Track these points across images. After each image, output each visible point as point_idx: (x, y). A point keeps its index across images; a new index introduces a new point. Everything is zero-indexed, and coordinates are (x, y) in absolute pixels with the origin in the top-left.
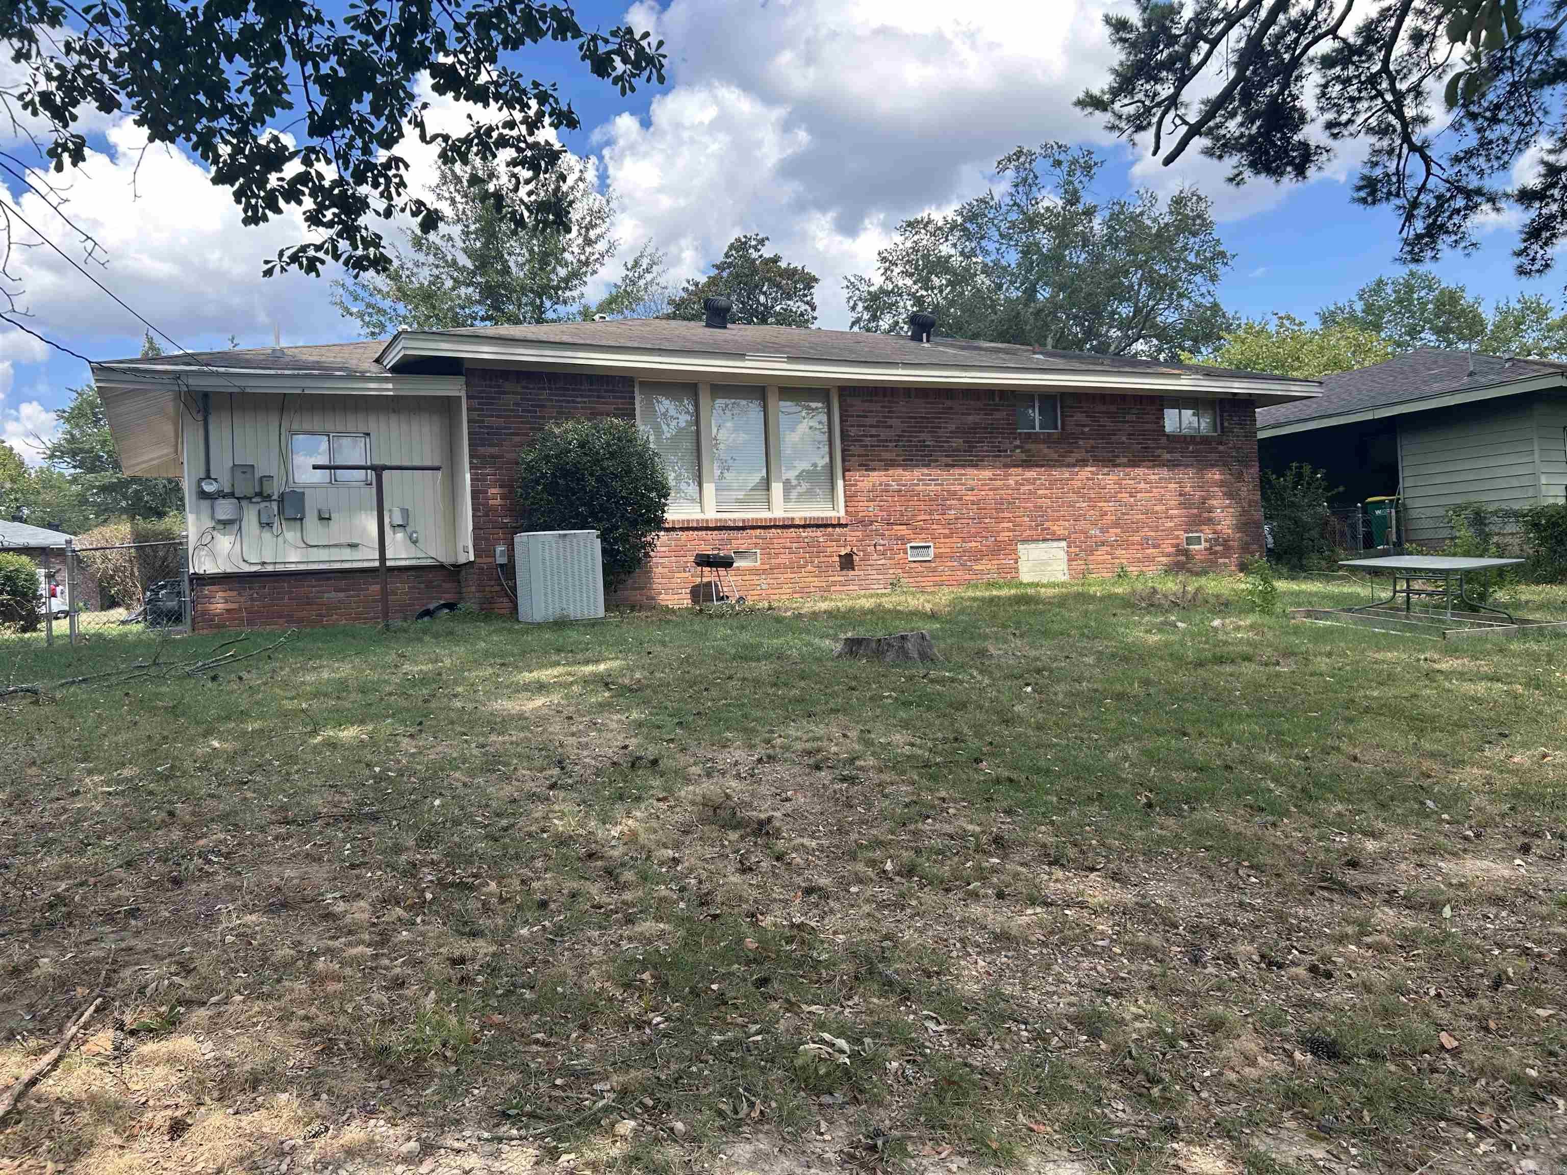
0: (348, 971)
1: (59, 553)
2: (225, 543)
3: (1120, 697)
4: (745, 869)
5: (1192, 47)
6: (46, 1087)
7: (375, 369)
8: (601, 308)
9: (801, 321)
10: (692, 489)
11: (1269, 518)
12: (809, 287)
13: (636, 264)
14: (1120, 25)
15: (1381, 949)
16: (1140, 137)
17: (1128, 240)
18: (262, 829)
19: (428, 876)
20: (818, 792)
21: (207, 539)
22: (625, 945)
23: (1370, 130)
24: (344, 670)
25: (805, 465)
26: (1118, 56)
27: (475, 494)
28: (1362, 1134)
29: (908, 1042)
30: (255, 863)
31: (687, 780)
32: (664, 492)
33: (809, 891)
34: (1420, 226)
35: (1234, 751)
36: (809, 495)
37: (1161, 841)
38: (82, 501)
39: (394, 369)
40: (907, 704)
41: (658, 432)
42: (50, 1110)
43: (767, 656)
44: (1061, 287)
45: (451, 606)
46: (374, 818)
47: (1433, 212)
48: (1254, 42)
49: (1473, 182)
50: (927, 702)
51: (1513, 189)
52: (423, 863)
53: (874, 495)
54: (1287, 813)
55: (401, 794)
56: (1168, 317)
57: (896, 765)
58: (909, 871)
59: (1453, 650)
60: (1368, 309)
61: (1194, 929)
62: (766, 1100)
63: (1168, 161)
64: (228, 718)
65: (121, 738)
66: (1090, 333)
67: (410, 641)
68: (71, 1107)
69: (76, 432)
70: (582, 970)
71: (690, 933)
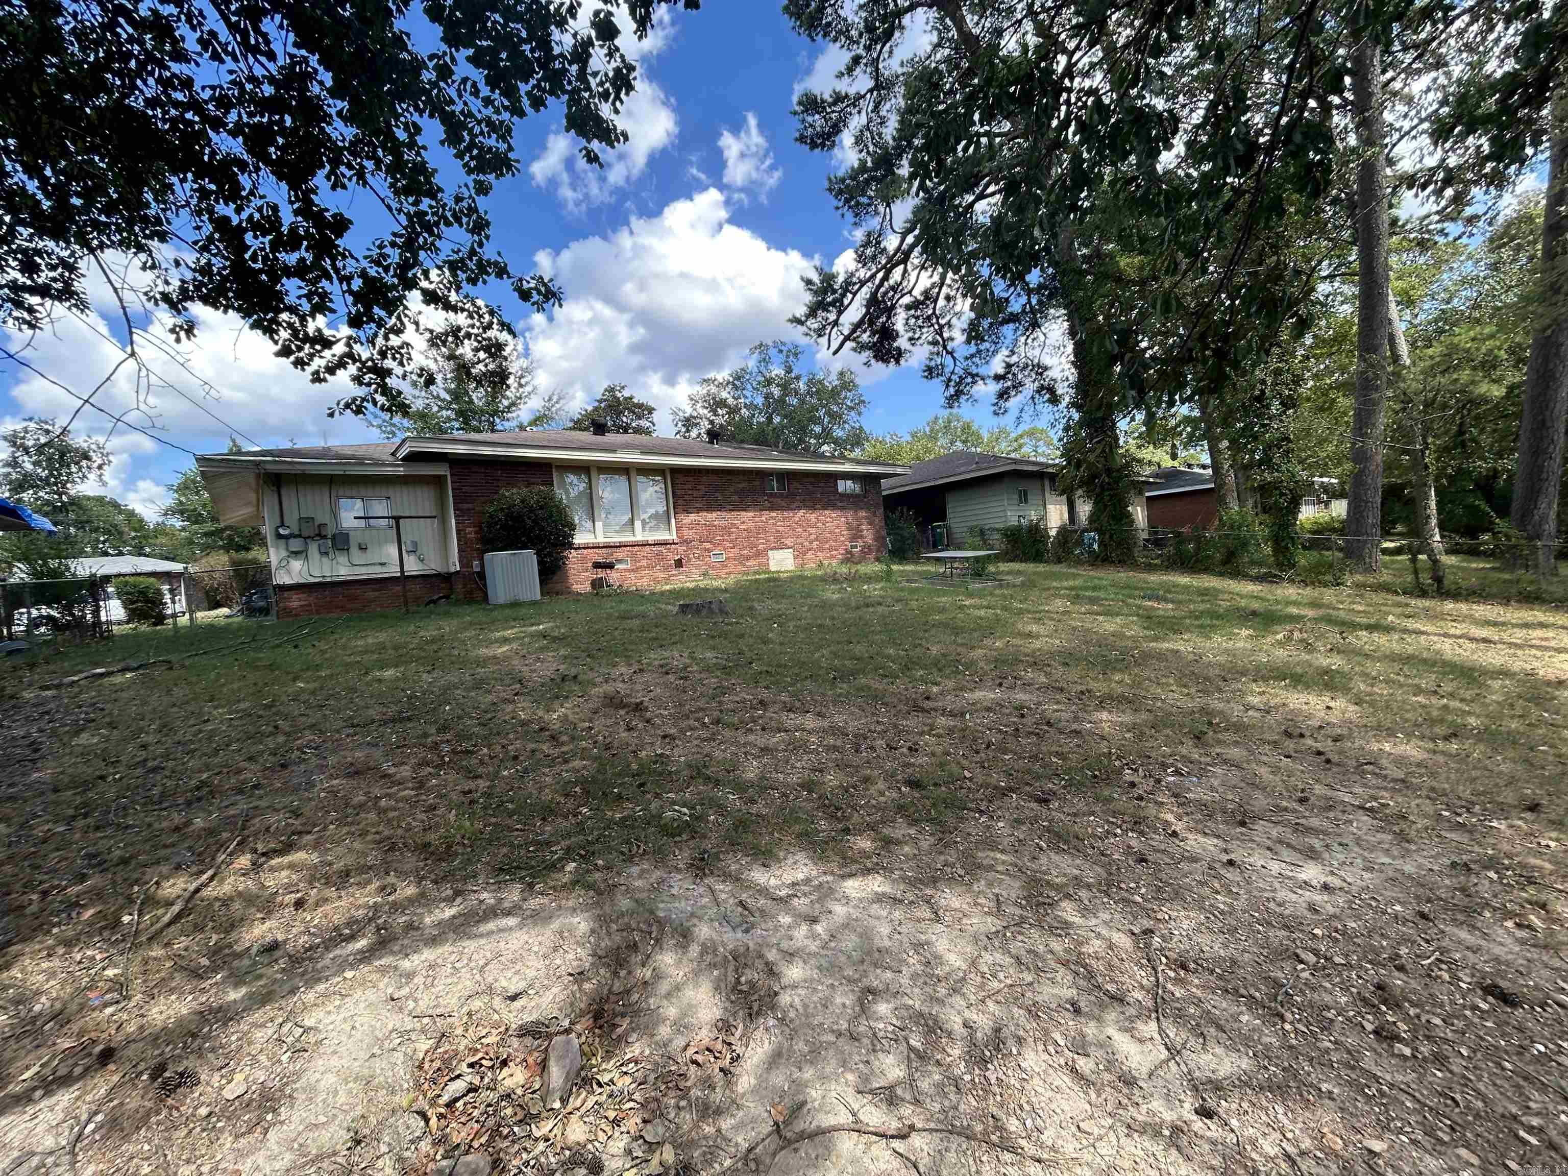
0: (401, 805)
1: (180, 575)
2: (296, 565)
3: (820, 626)
4: (629, 729)
5: (843, 295)
6: (206, 893)
7: (391, 458)
8: (530, 424)
9: (648, 432)
10: (589, 524)
11: (889, 534)
12: (650, 413)
13: (550, 399)
14: (809, 282)
15: (939, 736)
16: (820, 340)
17: (817, 392)
18: (338, 731)
19: (446, 748)
20: (666, 685)
21: (284, 563)
22: (564, 774)
23: (930, 343)
24: (382, 637)
25: (652, 511)
26: (808, 298)
27: (459, 532)
28: (931, 820)
29: (719, 806)
30: (334, 751)
31: (595, 685)
32: (572, 527)
33: (665, 737)
34: (952, 390)
35: (874, 650)
36: (656, 528)
37: (840, 695)
38: (190, 542)
39: (403, 459)
40: (713, 637)
41: (567, 493)
42: (210, 905)
43: (636, 617)
44: (786, 417)
45: (447, 597)
46: (409, 719)
47: (958, 384)
48: (874, 295)
49: (974, 370)
50: (724, 635)
51: (992, 374)
52: (442, 742)
53: (693, 526)
54: (898, 677)
55: (425, 705)
56: (838, 433)
57: (708, 669)
58: (717, 722)
59: (971, 595)
60: (932, 430)
61: (855, 736)
62: (646, 843)
63: (835, 353)
64: (308, 669)
65: (235, 686)
66: (801, 441)
67: (421, 619)
68: (226, 902)
69: (183, 499)
70: (541, 790)
71: (601, 764)
